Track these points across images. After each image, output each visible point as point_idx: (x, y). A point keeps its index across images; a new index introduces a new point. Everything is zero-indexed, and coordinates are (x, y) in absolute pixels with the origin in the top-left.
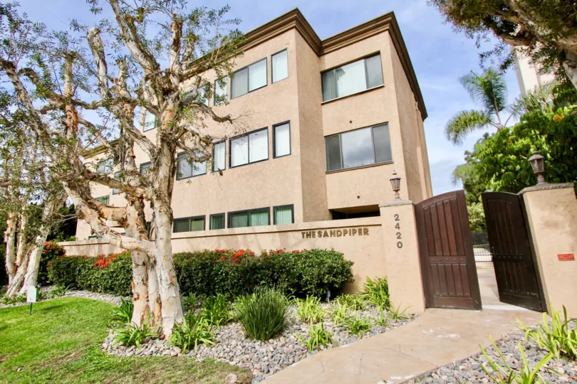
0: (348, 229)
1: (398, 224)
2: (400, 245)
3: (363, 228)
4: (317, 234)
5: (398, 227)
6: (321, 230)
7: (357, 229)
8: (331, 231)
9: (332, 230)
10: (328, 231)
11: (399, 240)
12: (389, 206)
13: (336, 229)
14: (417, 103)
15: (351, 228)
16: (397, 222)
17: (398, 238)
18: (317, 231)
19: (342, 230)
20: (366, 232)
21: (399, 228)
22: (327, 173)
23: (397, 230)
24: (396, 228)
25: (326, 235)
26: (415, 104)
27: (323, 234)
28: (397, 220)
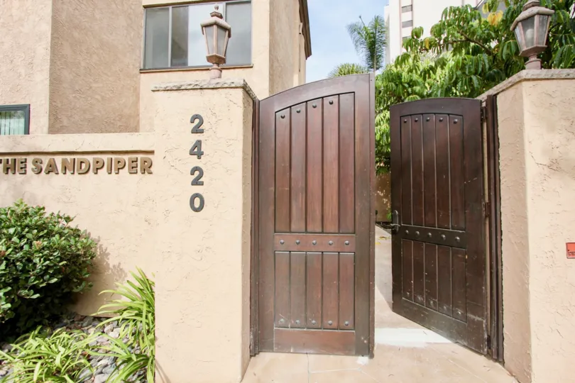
0: (105, 158)
1: (198, 144)
2: (197, 203)
3: (140, 156)
4: (30, 166)
5: (197, 150)
6: (42, 157)
7: (126, 158)
8: (64, 162)
9: (69, 158)
10: (58, 160)
11: (197, 189)
12: (179, 89)
13: (76, 157)
14: (302, 24)
15: (114, 157)
16: (197, 137)
17: (196, 182)
18: (30, 159)
19: (90, 158)
20: (147, 168)
21: (200, 155)
22: (143, 71)
23: (194, 161)
24: (192, 153)
25: (52, 169)
26: (298, 24)
27: (44, 167)
28: (197, 130)
